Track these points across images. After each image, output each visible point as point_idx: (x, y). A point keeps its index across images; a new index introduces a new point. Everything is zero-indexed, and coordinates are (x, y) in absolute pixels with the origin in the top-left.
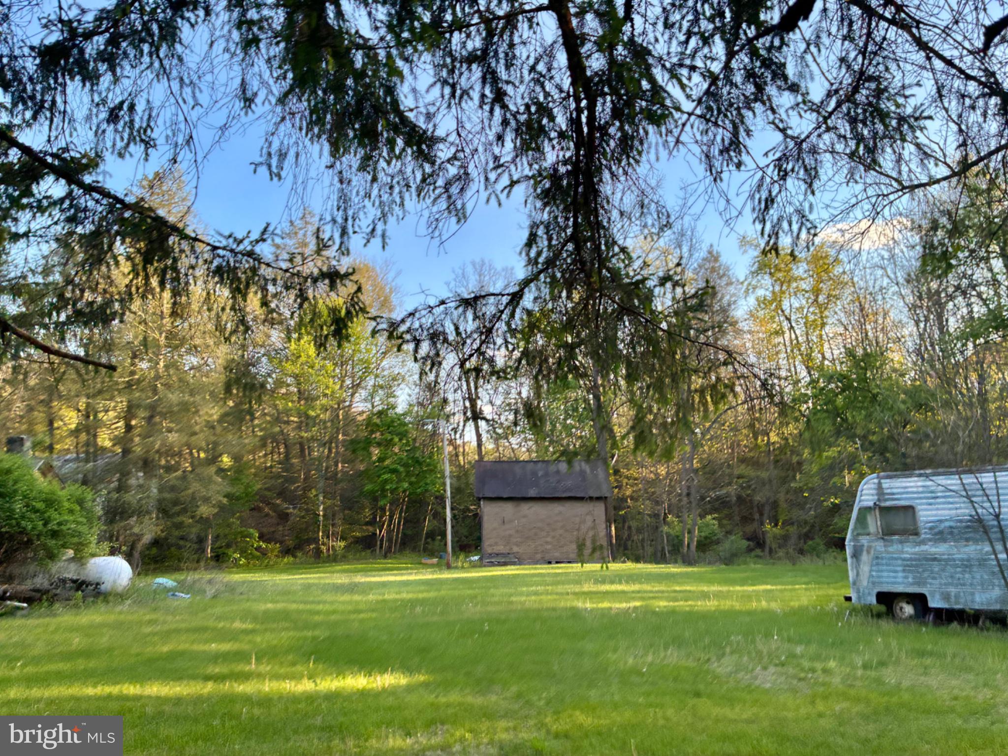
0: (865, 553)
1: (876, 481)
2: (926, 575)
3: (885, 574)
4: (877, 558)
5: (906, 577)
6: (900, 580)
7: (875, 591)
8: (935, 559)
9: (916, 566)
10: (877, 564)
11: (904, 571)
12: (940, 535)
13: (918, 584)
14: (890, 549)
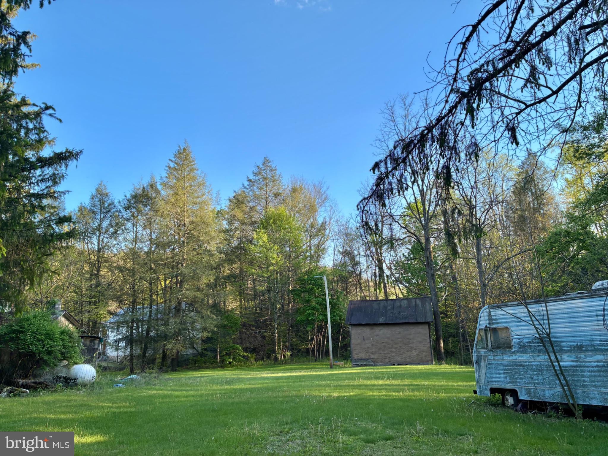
0: (483, 360)
1: (488, 310)
2: (516, 376)
3: (494, 375)
4: (489, 364)
5: (506, 378)
6: (502, 380)
7: (489, 387)
8: (521, 365)
9: (510, 370)
10: (490, 368)
11: (504, 373)
12: (524, 348)
13: (512, 382)
14: (497, 358)
